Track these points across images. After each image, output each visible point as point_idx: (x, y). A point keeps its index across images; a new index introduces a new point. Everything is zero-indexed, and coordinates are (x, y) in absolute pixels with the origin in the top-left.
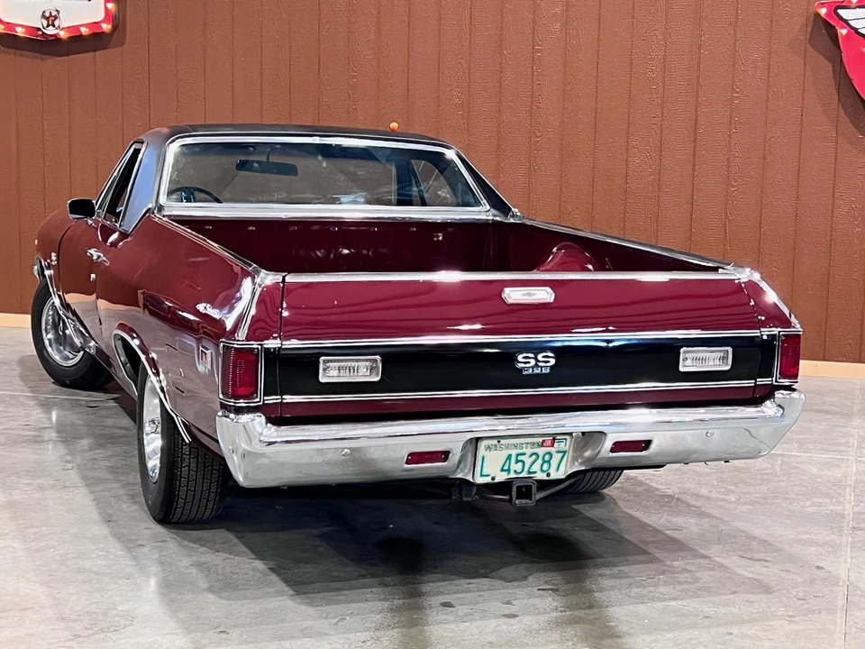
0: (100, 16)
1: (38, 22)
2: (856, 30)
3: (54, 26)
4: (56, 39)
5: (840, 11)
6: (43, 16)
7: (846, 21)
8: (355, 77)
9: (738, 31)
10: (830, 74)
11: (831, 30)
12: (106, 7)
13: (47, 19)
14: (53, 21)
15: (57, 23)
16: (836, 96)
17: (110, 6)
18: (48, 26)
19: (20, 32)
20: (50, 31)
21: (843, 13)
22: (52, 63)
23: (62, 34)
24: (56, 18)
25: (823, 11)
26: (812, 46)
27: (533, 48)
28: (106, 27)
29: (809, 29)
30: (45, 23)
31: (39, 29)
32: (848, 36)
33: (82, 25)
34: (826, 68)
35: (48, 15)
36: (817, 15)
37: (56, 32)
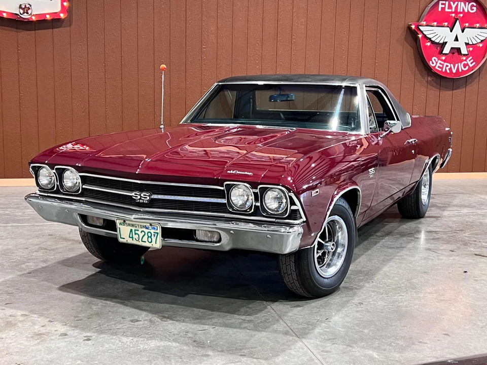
0: (59, 9)
2: (425, 35)
3: (27, 13)
5: (420, 27)
6: (20, 7)
7: (422, 32)
8: (205, 48)
9: (378, 34)
11: (416, 35)
12: (62, 5)
13: (23, 9)
14: (27, 11)
15: (29, 12)
16: (414, 63)
17: (65, 4)
18: (24, 13)
19: (5, 15)
20: (25, 16)
23: (34, 18)
24: (29, 9)
25: (413, 27)
26: (406, 41)
27: (292, 37)
28: (62, 15)
29: (405, 34)
32: (422, 37)
33: (47, 14)
35: (23, 7)
37: (29, 17)
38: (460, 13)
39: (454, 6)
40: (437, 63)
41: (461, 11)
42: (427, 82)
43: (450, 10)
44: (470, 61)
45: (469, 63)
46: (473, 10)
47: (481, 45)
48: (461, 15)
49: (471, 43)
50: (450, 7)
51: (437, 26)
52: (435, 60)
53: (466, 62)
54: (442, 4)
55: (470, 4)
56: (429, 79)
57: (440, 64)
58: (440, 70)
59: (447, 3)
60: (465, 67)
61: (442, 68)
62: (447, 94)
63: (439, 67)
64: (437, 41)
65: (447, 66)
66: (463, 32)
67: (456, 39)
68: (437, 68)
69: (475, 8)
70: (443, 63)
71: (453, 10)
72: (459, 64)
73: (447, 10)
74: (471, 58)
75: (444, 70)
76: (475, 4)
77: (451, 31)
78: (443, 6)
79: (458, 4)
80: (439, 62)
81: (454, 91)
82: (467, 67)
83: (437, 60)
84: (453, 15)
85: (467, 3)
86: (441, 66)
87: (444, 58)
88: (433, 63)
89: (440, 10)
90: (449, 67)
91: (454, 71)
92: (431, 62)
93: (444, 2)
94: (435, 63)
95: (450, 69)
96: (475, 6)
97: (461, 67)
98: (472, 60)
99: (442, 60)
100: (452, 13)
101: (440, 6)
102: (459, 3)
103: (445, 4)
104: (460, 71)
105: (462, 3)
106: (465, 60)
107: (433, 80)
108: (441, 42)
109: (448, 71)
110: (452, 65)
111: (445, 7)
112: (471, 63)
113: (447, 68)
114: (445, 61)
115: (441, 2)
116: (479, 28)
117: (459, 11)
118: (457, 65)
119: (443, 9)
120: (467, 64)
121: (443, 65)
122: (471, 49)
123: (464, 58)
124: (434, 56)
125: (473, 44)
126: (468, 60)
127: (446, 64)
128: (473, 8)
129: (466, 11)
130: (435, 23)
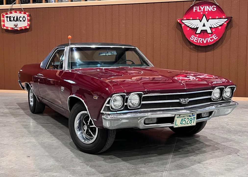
0: (26, 25)
1: (13, 27)
2: (186, 25)
4: (17, 30)
5: (182, 21)
6: (14, 25)
7: (184, 23)
8: (81, 37)
9: (162, 26)
10: (181, 34)
11: (181, 25)
12: (28, 23)
13: (15, 26)
14: (16, 26)
15: (17, 27)
16: (182, 39)
19: (9, 29)
20: (16, 28)
21: (183, 21)
22: (16, 36)
23: (18, 29)
24: (17, 25)
25: (179, 21)
26: (177, 28)
27: (119, 30)
28: (28, 27)
29: (176, 25)
30: (15, 27)
31: (13, 28)
32: (184, 26)
33: (22, 27)
34: (180, 33)
36: (178, 22)
37: (17, 28)
38: (206, 12)
39: (202, 9)
40: (194, 38)
41: (207, 10)
42: (190, 48)
43: (200, 11)
44: (214, 36)
45: (214, 38)
46: (214, 9)
47: (220, 28)
48: (207, 13)
49: (213, 27)
50: (200, 9)
51: (192, 20)
52: (193, 37)
53: (212, 37)
54: (195, 8)
55: (212, 7)
56: (191, 47)
57: (196, 39)
58: (196, 42)
59: (198, 7)
60: (211, 40)
61: (197, 41)
62: (202, 55)
63: (196, 40)
64: (193, 27)
65: (200, 40)
66: (208, 21)
67: (204, 25)
68: (194, 41)
69: (215, 9)
70: (198, 38)
71: (202, 11)
72: (208, 38)
73: (198, 11)
74: (215, 35)
75: (199, 42)
76: (215, 7)
77: (201, 21)
78: (196, 9)
79: (204, 7)
80: (196, 38)
81: (207, 53)
82: (213, 40)
83: (194, 37)
84: (202, 13)
85: (210, 6)
86: (197, 40)
87: (197, 36)
88: (192, 39)
89: (194, 11)
90: (202, 40)
91: (205, 42)
92: (191, 38)
93: (197, 7)
94: (194, 39)
95: (203, 41)
96: (215, 8)
97: (209, 40)
98: (216, 36)
99: (197, 37)
100: (202, 12)
101: (194, 9)
102: (206, 7)
103: (197, 8)
104: (209, 42)
105: (207, 7)
106: (211, 36)
107: (193, 47)
108: (195, 27)
109: (201, 42)
110: (203, 39)
111: (197, 9)
112: (215, 38)
113: (201, 41)
114: (198, 37)
115: (194, 7)
116: (218, 19)
117: (205, 11)
118: (206, 39)
119: (196, 11)
120: (213, 38)
121: (198, 39)
122: (214, 30)
123: (210, 35)
124: (193, 35)
125: (215, 27)
126: (213, 36)
127: (199, 39)
128: (214, 8)
129: (210, 10)
130: (191, 18)
